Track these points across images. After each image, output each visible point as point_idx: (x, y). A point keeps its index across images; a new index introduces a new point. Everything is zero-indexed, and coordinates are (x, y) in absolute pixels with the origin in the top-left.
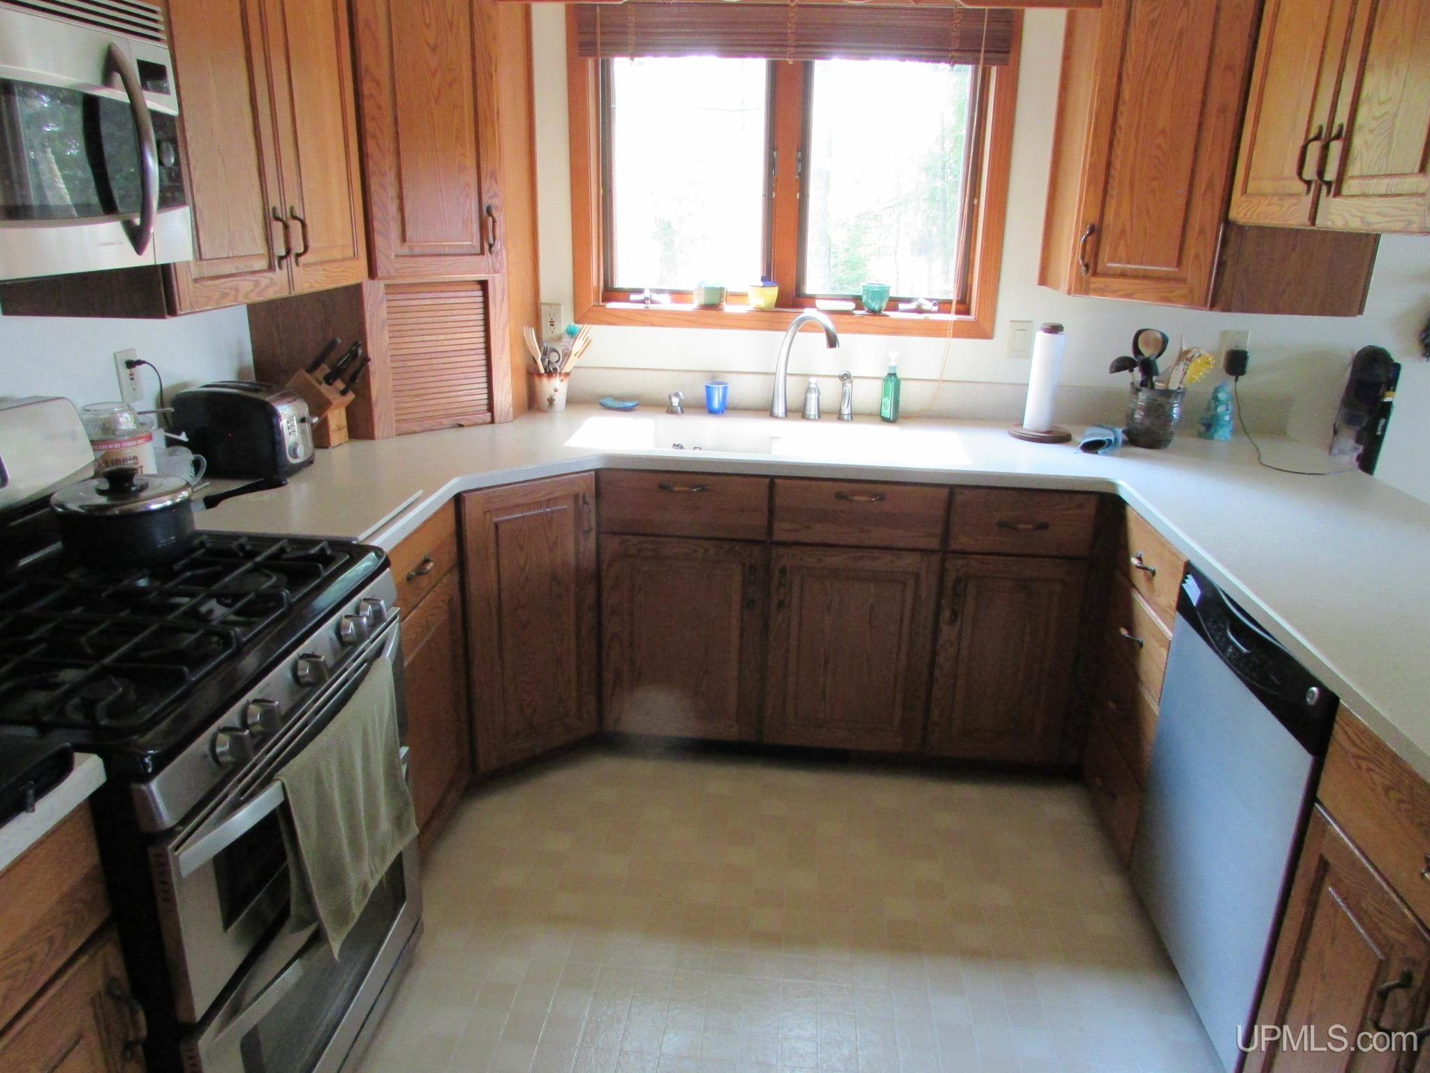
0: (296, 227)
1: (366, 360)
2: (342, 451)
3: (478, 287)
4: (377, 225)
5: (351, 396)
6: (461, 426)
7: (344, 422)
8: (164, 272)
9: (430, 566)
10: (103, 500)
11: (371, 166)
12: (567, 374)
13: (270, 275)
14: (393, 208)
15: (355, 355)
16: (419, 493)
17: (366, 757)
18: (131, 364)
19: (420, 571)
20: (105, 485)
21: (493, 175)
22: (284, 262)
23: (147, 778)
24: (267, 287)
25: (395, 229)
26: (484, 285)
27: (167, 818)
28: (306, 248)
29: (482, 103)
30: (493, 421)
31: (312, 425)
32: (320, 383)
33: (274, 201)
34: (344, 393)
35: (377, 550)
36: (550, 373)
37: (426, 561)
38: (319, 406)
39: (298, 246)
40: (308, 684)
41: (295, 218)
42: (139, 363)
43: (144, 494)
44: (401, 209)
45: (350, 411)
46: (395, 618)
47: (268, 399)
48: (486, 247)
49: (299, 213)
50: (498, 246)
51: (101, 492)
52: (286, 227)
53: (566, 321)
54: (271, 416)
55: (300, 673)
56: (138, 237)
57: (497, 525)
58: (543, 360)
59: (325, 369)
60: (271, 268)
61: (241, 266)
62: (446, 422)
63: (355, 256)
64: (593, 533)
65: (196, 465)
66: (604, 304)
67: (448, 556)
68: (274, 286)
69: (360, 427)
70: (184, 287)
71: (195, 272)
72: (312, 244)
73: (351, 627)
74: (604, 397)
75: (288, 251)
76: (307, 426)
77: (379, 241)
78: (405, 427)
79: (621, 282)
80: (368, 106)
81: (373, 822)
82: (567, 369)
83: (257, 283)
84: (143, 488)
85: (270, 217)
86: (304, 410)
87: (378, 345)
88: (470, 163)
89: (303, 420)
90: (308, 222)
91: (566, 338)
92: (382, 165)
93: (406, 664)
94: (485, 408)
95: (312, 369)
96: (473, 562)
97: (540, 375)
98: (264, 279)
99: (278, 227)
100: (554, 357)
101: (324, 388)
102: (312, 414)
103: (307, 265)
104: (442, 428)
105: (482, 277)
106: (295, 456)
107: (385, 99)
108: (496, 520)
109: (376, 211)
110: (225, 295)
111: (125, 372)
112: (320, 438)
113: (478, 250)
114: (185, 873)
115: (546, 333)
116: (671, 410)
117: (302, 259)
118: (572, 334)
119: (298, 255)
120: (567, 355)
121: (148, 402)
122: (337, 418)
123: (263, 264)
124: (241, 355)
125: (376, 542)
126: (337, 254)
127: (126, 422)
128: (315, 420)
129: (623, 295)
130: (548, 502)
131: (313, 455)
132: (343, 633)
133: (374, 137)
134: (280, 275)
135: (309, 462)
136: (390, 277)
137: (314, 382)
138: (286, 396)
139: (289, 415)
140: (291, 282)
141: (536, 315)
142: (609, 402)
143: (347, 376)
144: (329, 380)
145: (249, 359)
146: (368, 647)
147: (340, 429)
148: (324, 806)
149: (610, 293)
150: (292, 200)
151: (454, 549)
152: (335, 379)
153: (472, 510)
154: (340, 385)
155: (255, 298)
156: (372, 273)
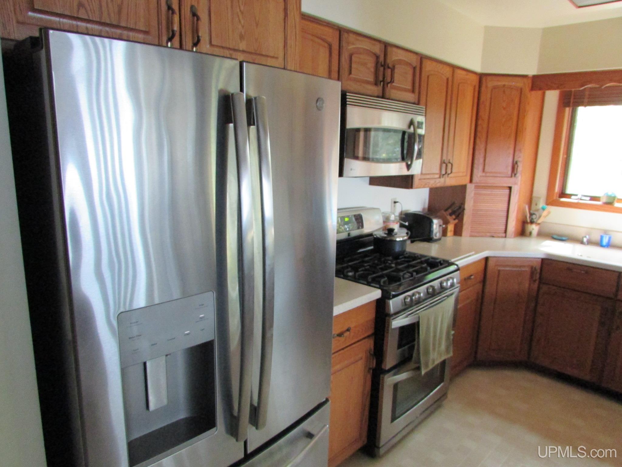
0: (449, 165)
1: (464, 209)
2: (450, 238)
3: (508, 188)
4: (475, 166)
5: (456, 221)
6: (493, 237)
7: (453, 229)
8: (412, 177)
9: (472, 277)
10: (386, 235)
11: (477, 147)
12: (539, 224)
13: (439, 179)
14: (482, 160)
15: (460, 207)
16: (473, 253)
17: (442, 323)
18: (395, 202)
19: (469, 278)
20: (387, 232)
21: (520, 150)
22: (444, 176)
23: (390, 299)
24: (438, 183)
25: (481, 168)
26: (510, 188)
27: (392, 310)
28: (451, 172)
29: (520, 125)
30: (505, 237)
31: (443, 228)
32: (447, 215)
33: (444, 158)
34: (455, 219)
35: (457, 265)
36: (532, 222)
37: (471, 276)
38: (446, 222)
39: (449, 171)
40: (430, 294)
41: (449, 163)
42: (397, 202)
43: (396, 236)
44: (485, 160)
45: (456, 226)
46: (457, 287)
47: (431, 217)
48: (513, 175)
49: (451, 161)
50: (518, 175)
51: (385, 234)
52: (447, 166)
53: (541, 204)
54: (431, 222)
55: (429, 290)
56: (409, 167)
57: (499, 271)
58: (530, 217)
59: (450, 211)
60: (440, 177)
61: (432, 176)
62: (488, 234)
63: (466, 176)
64: (537, 282)
65: (407, 233)
66: (559, 199)
67: (480, 277)
68: (440, 182)
69: (458, 232)
70: (416, 181)
71: (419, 177)
72: (454, 171)
73: (445, 284)
74: (553, 234)
75: (446, 173)
76: (441, 227)
77: (475, 171)
78: (473, 234)
79: (568, 191)
80: (479, 128)
81: (440, 344)
82: (539, 221)
83: (435, 182)
84: (396, 234)
85: (442, 162)
86: (441, 222)
87: (469, 205)
88: (512, 146)
89: (440, 226)
90: (454, 164)
91: (541, 210)
92: (481, 146)
93: (459, 307)
94: (503, 231)
95: (446, 210)
96: (488, 282)
97: (527, 223)
98: (438, 181)
99: (444, 165)
100: (534, 217)
101: (449, 217)
102: (444, 224)
103: (451, 177)
104: (486, 236)
105: (510, 185)
106: (436, 236)
107: (485, 126)
108: (499, 268)
109: (476, 161)
110: (426, 184)
111: (393, 204)
112: (444, 233)
113: (510, 175)
114: (393, 327)
115: (534, 207)
116: (582, 243)
117: (450, 175)
118: (543, 209)
119: (449, 174)
120: (540, 217)
121: (397, 213)
122: (451, 227)
123: (437, 176)
124: (425, 203)
125: (457, 263)
126: (461, 174)
127: (392, 217)
128: (444, 226)
129: (569, 196)
130: (520, 267)
131: (441, 237)
132: (442, 284)
133: (480, 138)
134: (442, 180)
135: (439, 239)
136: (477, 183)
137: (446, 215)
138: (436, 217)
139: (436, 224)
140: (445, 182)
141: (530, 201)
142: (555, 236)
143: (457, 214)
144: (451, 215)
145: (427, 206)
146: (448, 292)
147: (451, 231)
148: (428, 328)
149: (563, 194)
150: (450, 157)
151: (482, 276)
152: (452, 215)
153: (491, 263)
154: (454, 217)
155: (434, 186)
156: (471, 181)
